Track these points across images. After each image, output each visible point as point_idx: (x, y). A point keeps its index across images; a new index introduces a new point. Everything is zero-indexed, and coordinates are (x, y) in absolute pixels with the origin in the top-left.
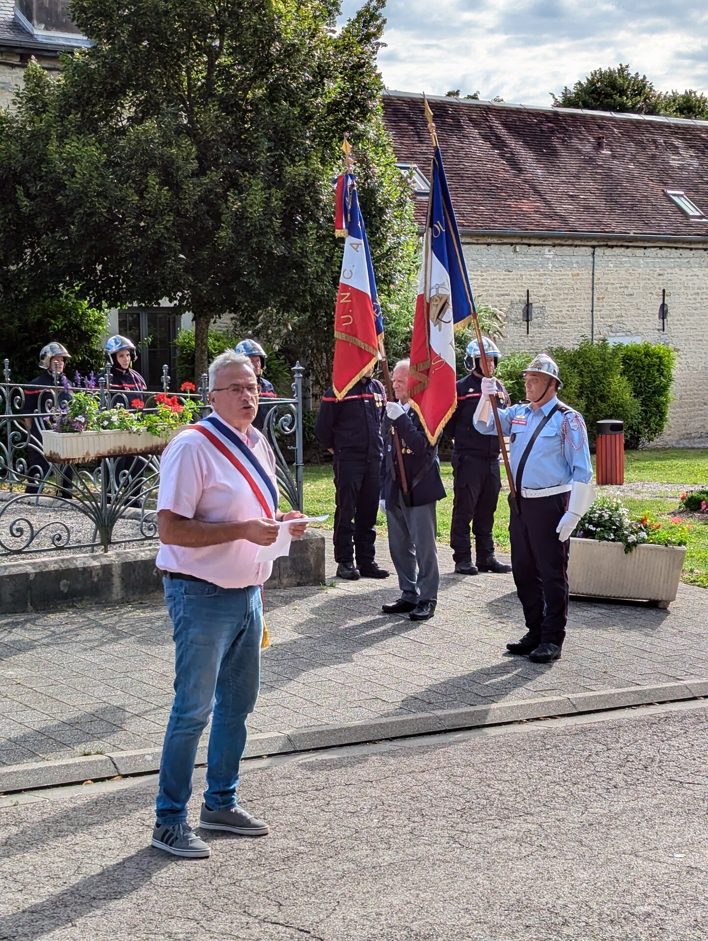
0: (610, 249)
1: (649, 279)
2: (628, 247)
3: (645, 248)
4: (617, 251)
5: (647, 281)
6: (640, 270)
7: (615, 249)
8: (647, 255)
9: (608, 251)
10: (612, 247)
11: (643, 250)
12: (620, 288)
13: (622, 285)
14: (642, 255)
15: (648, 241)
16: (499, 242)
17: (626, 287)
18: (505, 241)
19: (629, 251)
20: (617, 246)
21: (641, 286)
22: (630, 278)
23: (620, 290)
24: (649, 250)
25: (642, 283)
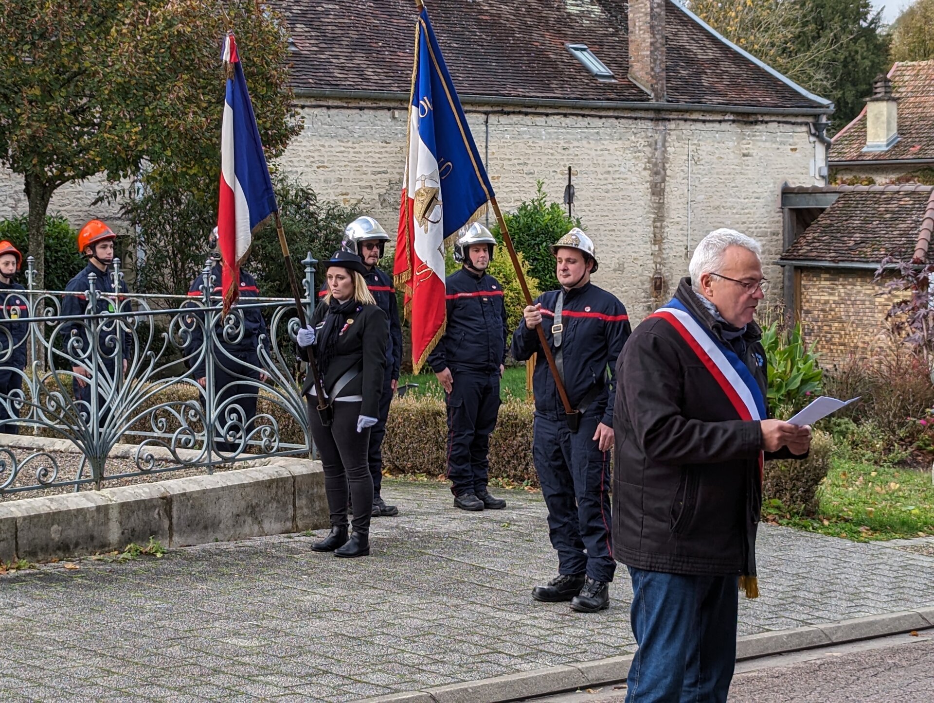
0: (505, 116)
1: (552, 154)
2: (526, 114)
3: (547, 115)
4: (515, 118)
5: (550, 157)
6: (541, 143)
7: (512, 116)
8: (550, 123)
9: (504, 119)
10: (508, 113)
11: (544, 118)
12: (519, 164)
13: (520, 162)
14: (544, 124)
15: (551, 107)
16: (374, 105)
17: (525, 164)
18: (381, 104)
19: (528, 119)
20: (514, 113)
21: (543, 163)
22: (530, 152)
23: (518, 167)
24: (552, 118)
25: (545, 158)
